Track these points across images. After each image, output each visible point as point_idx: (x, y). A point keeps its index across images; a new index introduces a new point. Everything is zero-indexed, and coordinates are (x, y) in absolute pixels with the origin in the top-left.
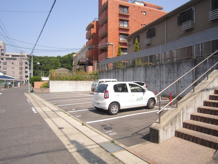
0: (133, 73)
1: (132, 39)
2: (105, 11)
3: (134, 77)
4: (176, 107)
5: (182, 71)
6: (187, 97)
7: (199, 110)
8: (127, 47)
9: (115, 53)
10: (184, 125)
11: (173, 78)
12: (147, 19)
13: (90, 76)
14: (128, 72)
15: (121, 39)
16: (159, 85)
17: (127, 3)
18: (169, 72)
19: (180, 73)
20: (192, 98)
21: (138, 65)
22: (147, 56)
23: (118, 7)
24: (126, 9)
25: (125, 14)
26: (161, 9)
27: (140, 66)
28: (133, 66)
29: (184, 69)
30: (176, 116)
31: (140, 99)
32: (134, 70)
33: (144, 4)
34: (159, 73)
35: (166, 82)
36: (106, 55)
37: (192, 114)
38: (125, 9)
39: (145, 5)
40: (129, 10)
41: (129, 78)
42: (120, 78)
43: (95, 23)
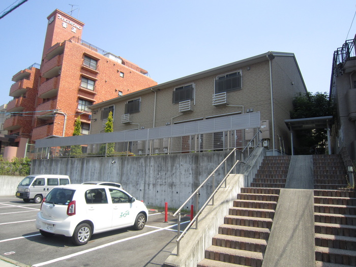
0: (101, 168)
1: (100, 112)
2: (57, 57)
3: (100, 174)
4: (196, 229)
5: (179, 170)
6: (206, 213)
7: (221, 230)
8: (90, 122)
9: (66, 128)
10: (207, 254)
11: (165, 179)
12: (125, 83)
13: (13, 165)
14: (91, 164)
15: (80, 107)
16: (142, 188)
17: (97, 53)
18: (160, 169)
19: (176, 172)
20: (213, 214)
21: (110, 155)
22: (126, 141)
23: (82, 55)
24: (95, 62)
25: (92, 68)
26: (145, 73)
27: (113, 156)
28: (101, 154)
29: (181, 166)
30: (198, 243)
31: (125, 215)
32: (101, 163)
33: (122, 61)
34: (144, 170)
35: (154, 184)
36: (50, 131)
37: (213, 237)
38: (92, 61)
39: (123, 63)
40: (98, 64)
41: (91, 175)
42: (75, 174)
43: (34, 71)
